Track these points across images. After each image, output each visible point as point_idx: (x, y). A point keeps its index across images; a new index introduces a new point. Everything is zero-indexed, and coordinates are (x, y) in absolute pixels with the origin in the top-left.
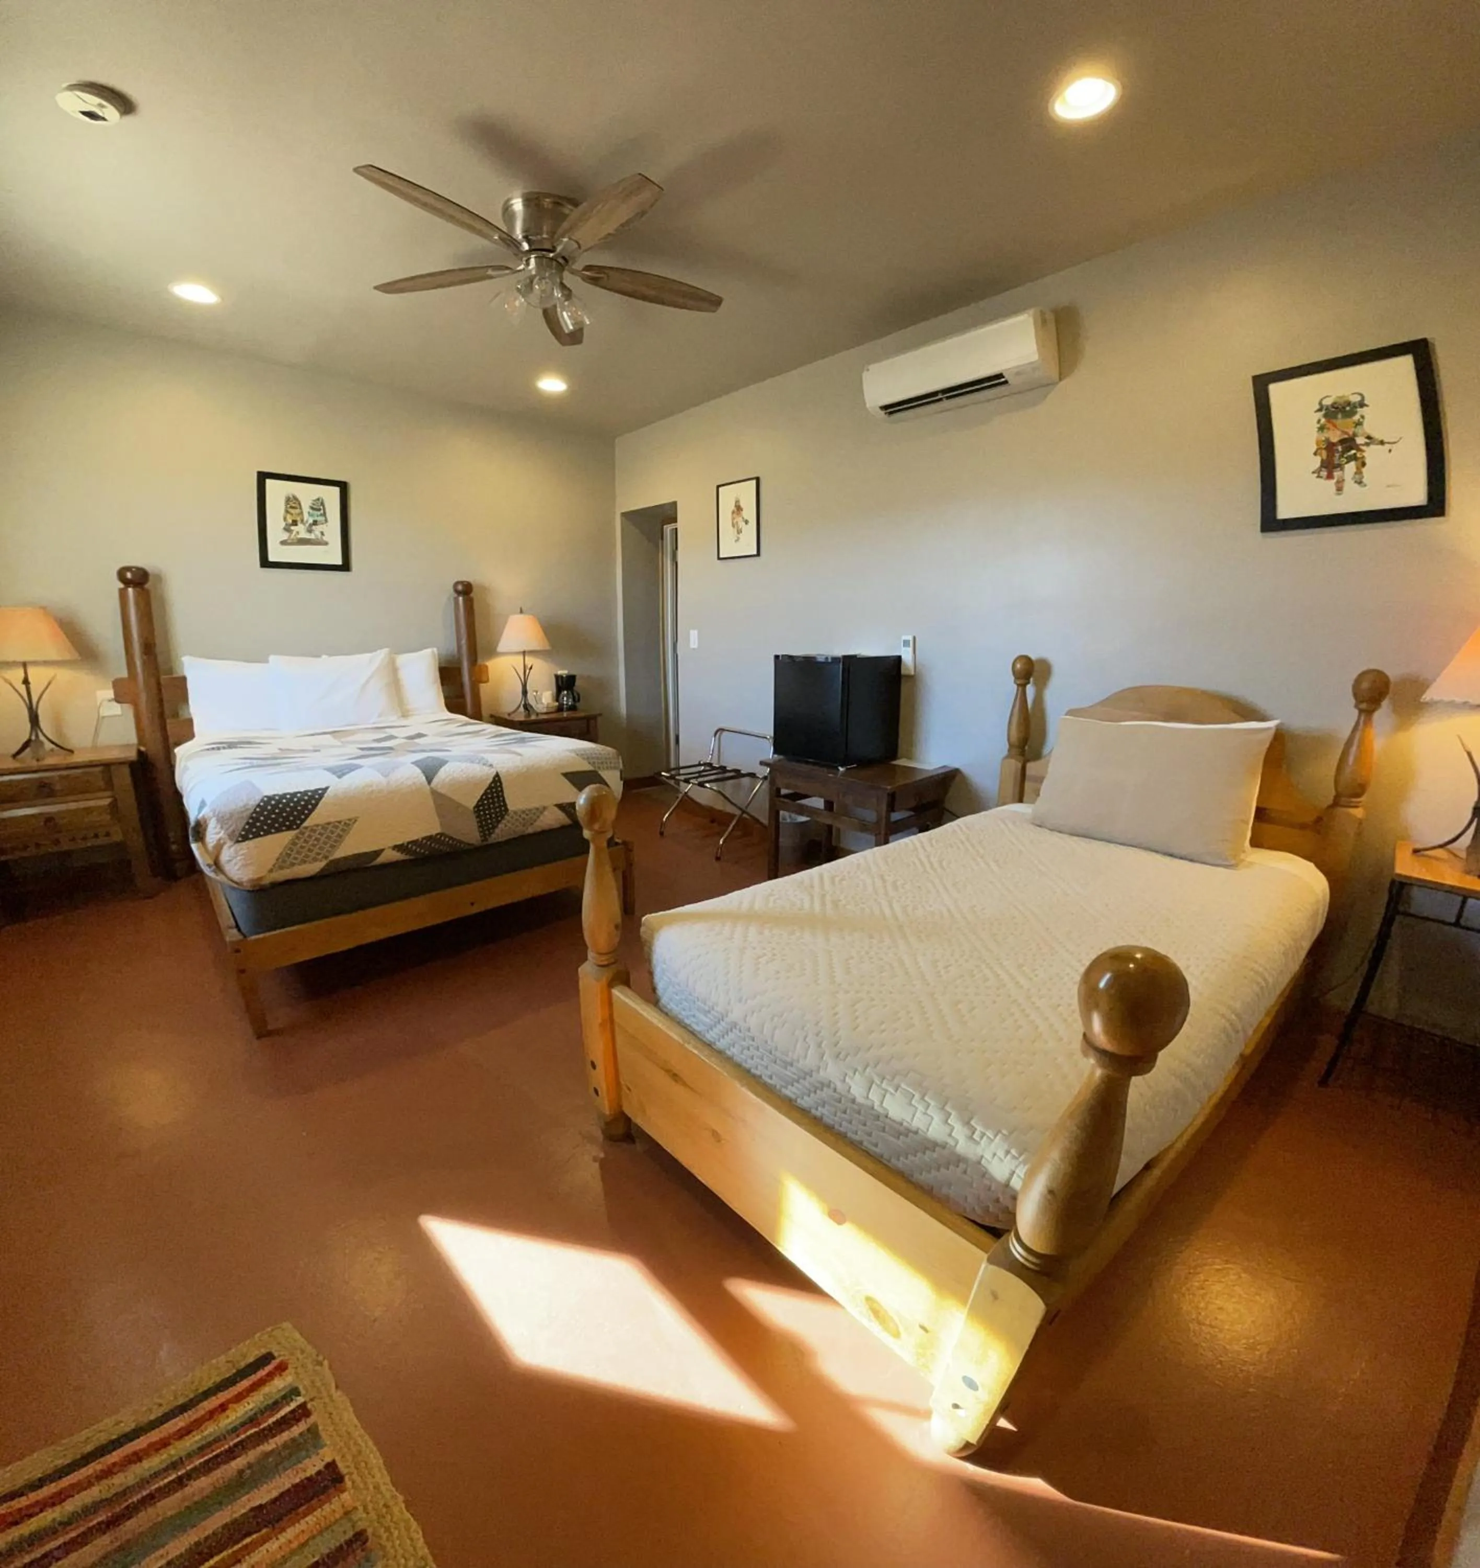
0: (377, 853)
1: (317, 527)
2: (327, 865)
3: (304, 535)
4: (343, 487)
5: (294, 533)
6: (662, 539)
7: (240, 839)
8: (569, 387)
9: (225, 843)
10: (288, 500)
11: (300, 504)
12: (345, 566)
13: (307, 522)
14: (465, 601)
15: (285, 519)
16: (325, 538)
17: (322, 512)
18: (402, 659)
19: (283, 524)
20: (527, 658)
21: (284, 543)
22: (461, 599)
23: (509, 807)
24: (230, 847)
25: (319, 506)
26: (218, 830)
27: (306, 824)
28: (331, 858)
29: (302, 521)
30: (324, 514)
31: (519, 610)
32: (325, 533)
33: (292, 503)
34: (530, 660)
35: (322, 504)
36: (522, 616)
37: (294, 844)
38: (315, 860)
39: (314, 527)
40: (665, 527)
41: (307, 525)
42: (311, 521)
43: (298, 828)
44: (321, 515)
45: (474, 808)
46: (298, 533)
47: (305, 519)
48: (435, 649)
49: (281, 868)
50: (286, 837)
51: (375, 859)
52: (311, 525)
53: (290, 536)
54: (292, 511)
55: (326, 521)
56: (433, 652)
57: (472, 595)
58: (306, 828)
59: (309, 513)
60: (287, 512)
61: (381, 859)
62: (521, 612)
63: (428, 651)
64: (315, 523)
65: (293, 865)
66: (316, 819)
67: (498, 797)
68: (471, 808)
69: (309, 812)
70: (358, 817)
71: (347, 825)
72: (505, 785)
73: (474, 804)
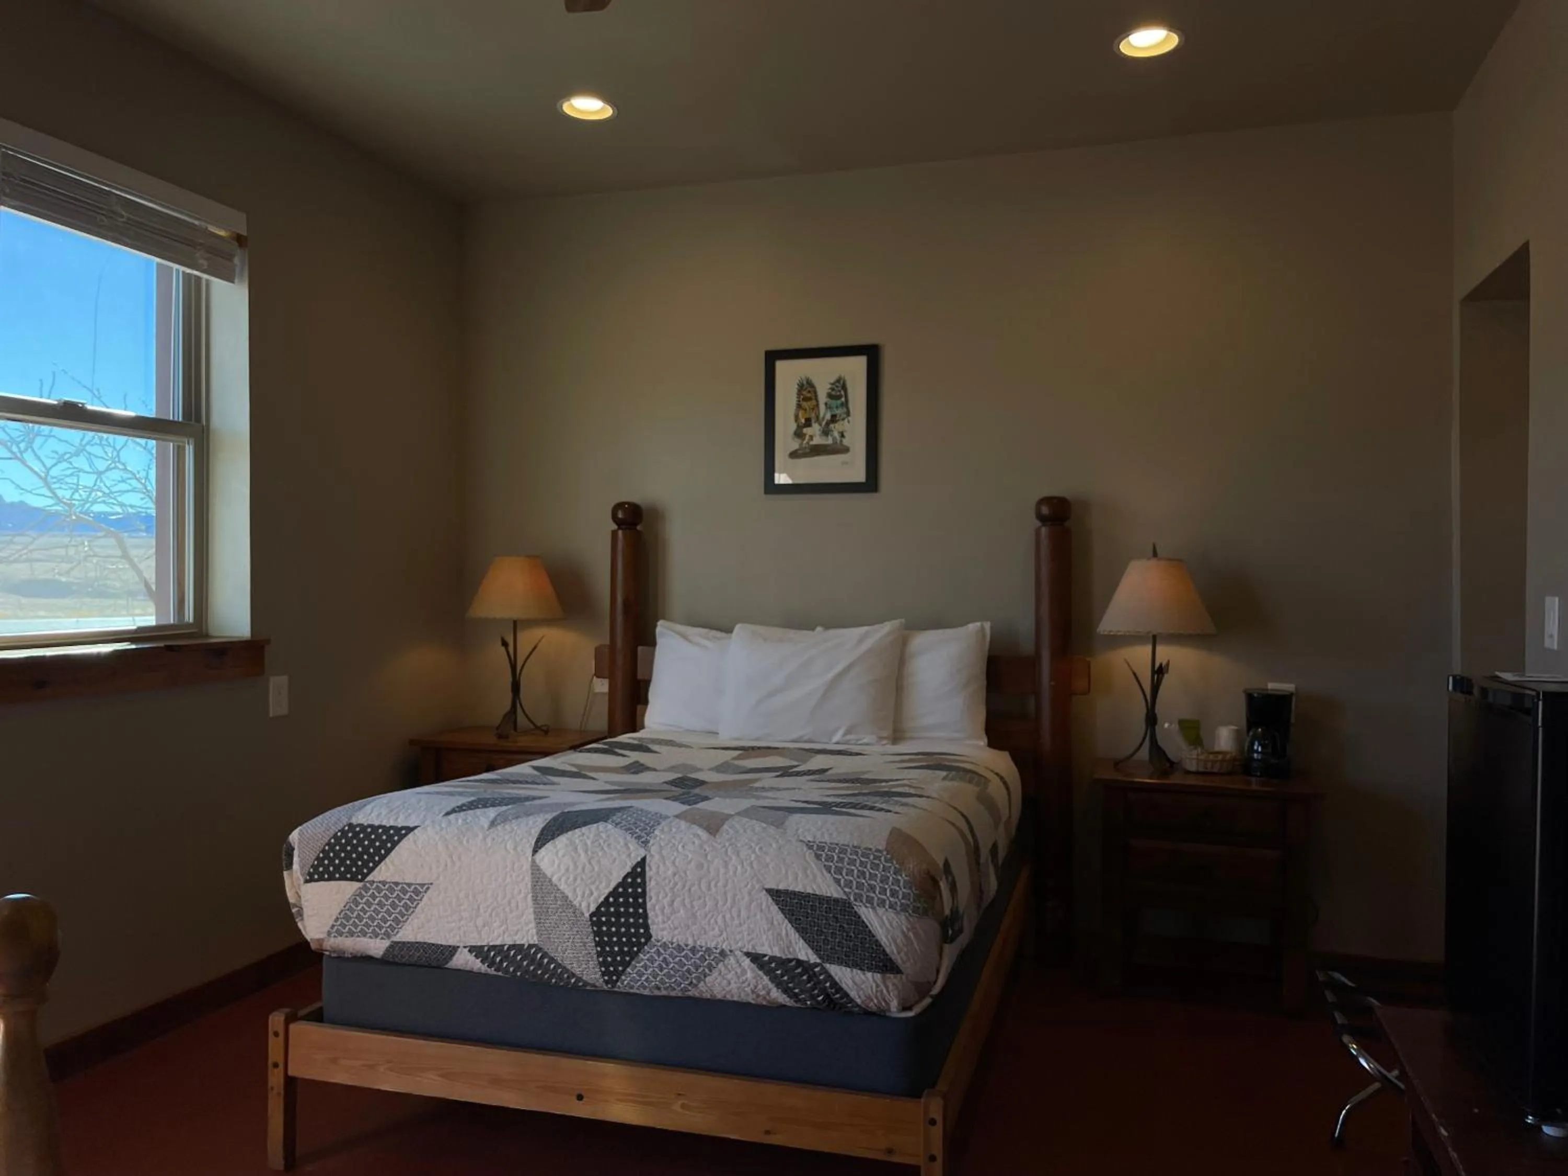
0: (453, 950)
1: (836, 425)
2: (392, 947)
3: (818, 440)
4: (872, 353)
5: (807, 437)
7: (307, 877)
10: (801, 387)
11: (815, 392)
12: (871, 484)
13: (823, 418)
14: (1054, 536)
15: (797, 418)
16: (846, 442)
17: (843, 399)
18: (919, 640)
19: (793, 426)
20: (1160, 649)
21: (794, 455)
22: (1047, 530)
23: (653, 930)
24: (302, 886)
25: (839, 390)
28: (396, 939)
29: (817, 417)
30: (846, 404)
31: (1148, 552)
32: (845, 434)
33: (806, 390)
34: (1165, 653)
35: (844, 387)
36: (1153, 562)
37: (355, 902)
38: (376, 935)
39: (832, 426)
41: (824, 423)
42: (828, 417)
43: (362, 880)
44: (842, 404)
45: (592, 915)
46: (811, 437)
47: (821, 415)
48: (987, 625)
50: (347, 888)
51: (449, 959)
52: (828, 424)
53: (801, 444)
54: (805, 404)
55: (848, 414)
56: (983, 628)
57: (1069, 524)
58: (371, 883)
59: (826, 404)
60: (799, 406)
61: (459, 963)
62: (1155, 554)
63: (971, 629)
64: (834, 419)
65: (351, 934)
66: (384, 872)
67: (636, 905)
68: (587, 915)
69: (379, 858)
70: (431, 884)
71: (417, 893)
72: (651, 885)
73: (593, 908)
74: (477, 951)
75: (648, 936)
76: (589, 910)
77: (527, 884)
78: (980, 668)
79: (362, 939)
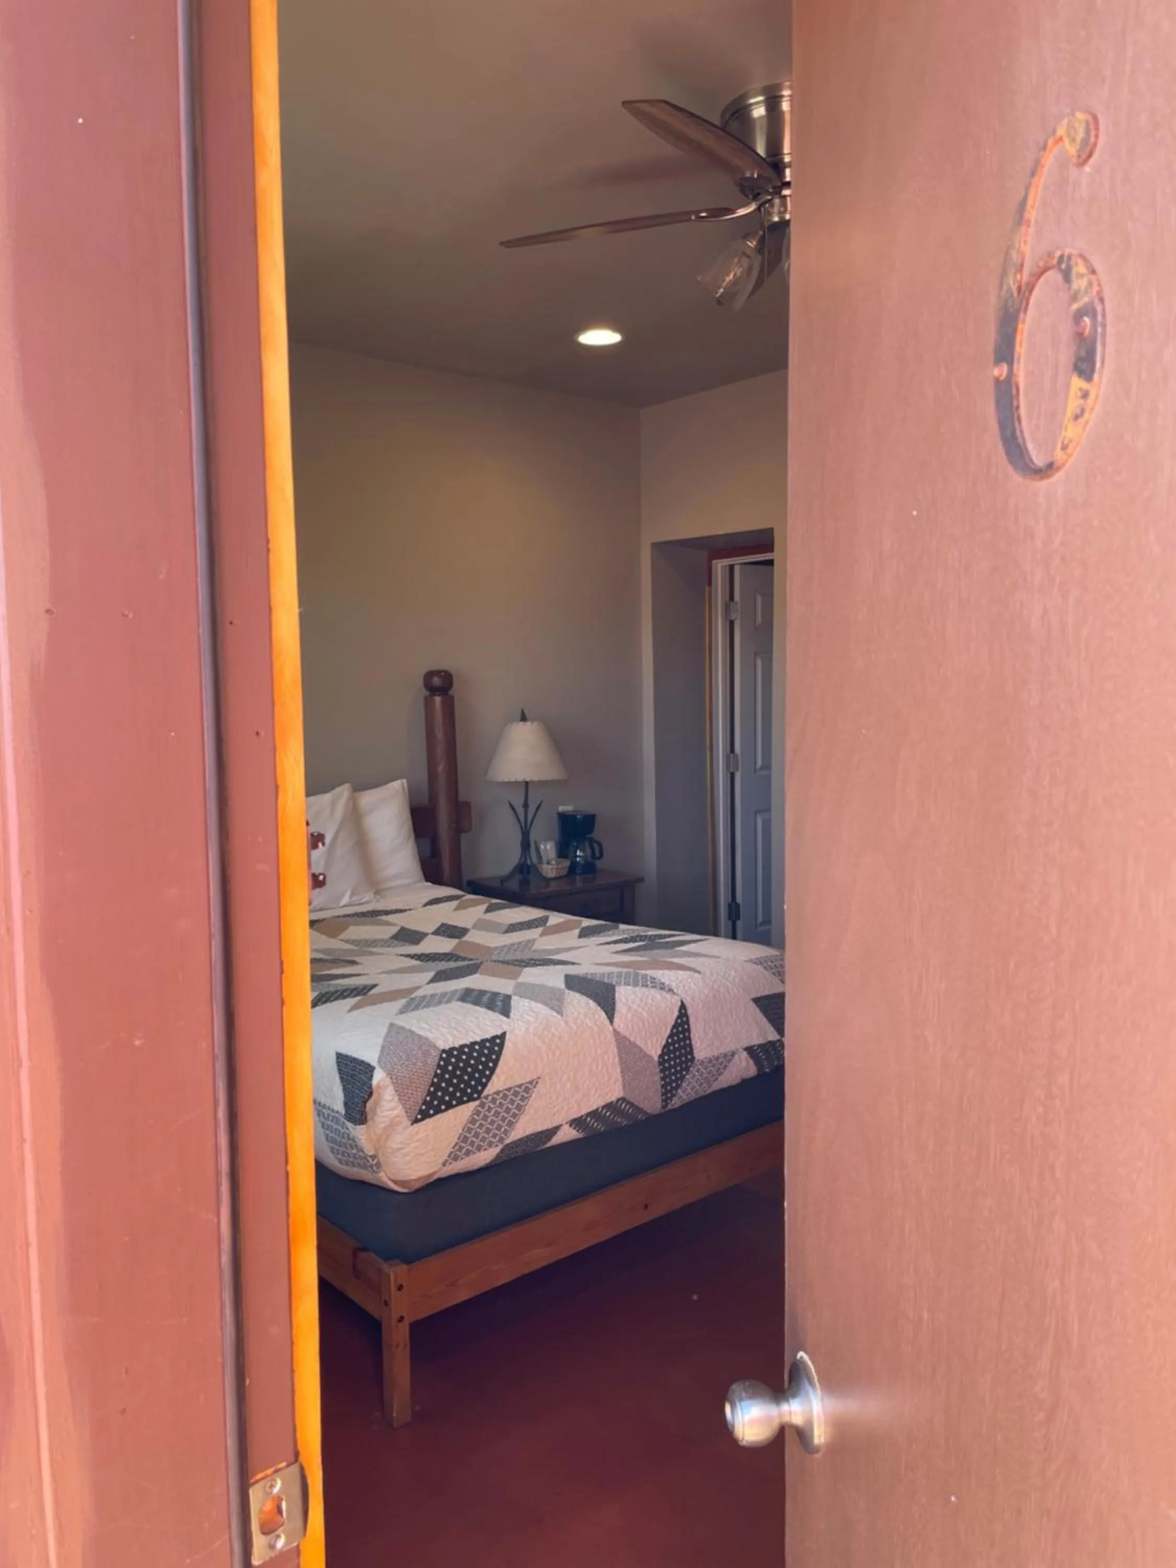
0: (554, 1130)
2: (502, 1151)
6: (710, 584)
7: (419, 1117)
8: (623, 337)
9: (399, 1123)
14: (443, 703)
18: (368, 798)
22: (438, 699)
23: (695, 1054)
24: (405, 1128)
26: (394, 1104)
27: (485, 1093)
28: (507, 1141)
31: (519, 716)
36: (524, 725)
37: (473, 1121)
38: (490, 1145)
40: (714, 562)
43: (479, 1098)
45: (659, 1057)
48: (404, 781)
49: (456, 1159)
50: (465, 1111)
51: (549, 1139)
56: (402, 787)
57: (451, 692)
58: (486, 1097)
61: (556, 1140)
62: (524, 718)
63: (397, 786)
65: (468, 1153)
66: (497, 1083)
67: (685, 1039)
68: (656, 1058)
69: (490, 1071)
70: (539, 1078)
71: (527, 1090)
72: (692, 1020)
73: (659, 1052)
74: (577, 1123)
75: (693, 1058)
76: (656, 1054)
77: (613, 1049)
78: (407, 815)
79: (478, 1154)
